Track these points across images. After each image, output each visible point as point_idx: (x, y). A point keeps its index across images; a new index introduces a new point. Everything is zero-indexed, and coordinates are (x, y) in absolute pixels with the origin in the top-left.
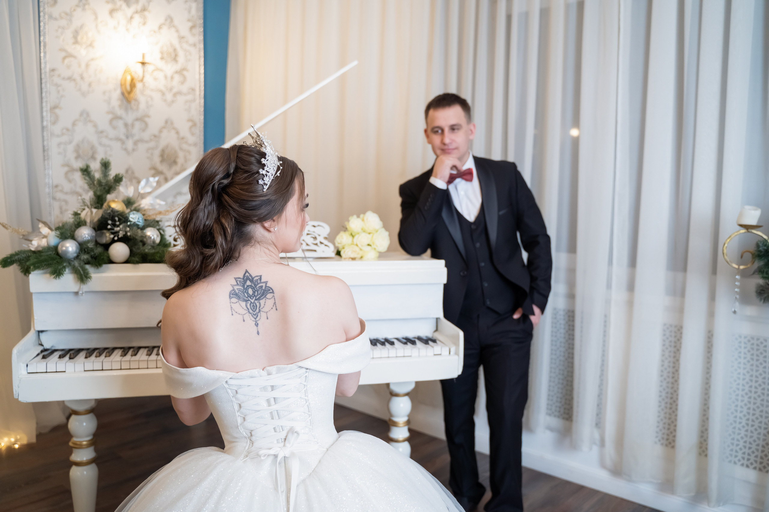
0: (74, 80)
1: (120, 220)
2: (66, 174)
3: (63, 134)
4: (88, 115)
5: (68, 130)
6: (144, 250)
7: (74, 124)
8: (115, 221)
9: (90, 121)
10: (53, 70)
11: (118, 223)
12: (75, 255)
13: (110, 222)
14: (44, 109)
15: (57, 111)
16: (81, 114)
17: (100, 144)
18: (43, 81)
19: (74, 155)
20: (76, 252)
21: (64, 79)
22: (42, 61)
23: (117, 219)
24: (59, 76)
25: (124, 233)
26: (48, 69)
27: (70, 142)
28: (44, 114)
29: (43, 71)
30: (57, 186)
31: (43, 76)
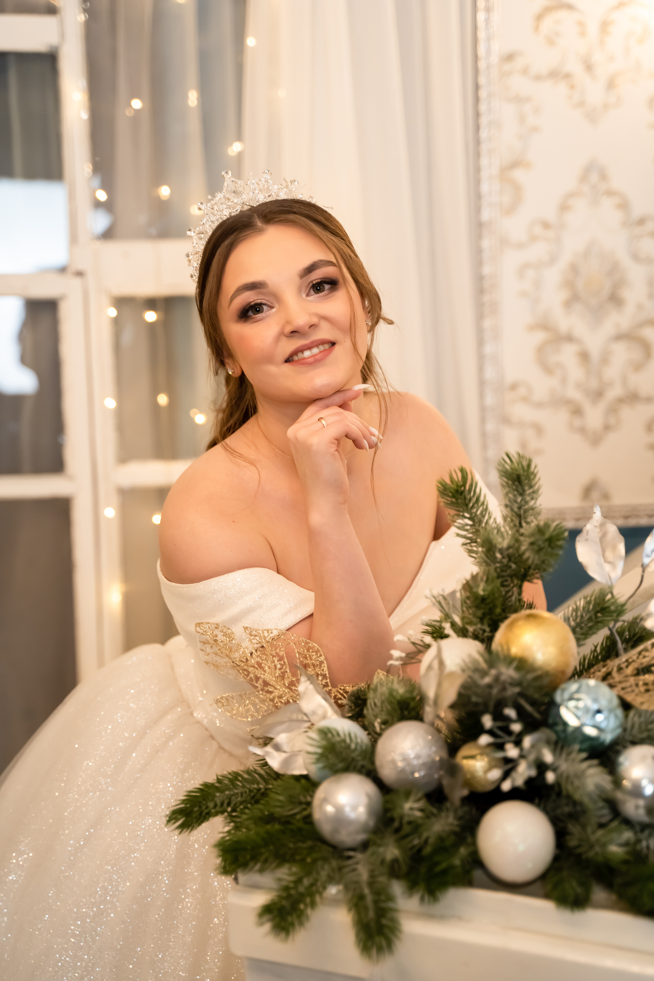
0: (567, 76)
1: (522, 715)
2: (541, 350)
3: (533, 239)
4: (603, 176)
5: (546, 225)
6: (604, 845)
7: (564, 208)
8: (508, 720)
9: (610, 193)
10: (510, 57)
11: (516, 727)
12: (361, 837)
13: (487, 721)
14: (485, 174)
15: (518, 174)
16: (584, 178)
17: (636, 257)
18: (483, 93)
19: (563, 295)
20: (365, 829)
21: (538, 78)
22: (481, 35)
23: (511, 712)
24: (525, 71)
25: (533, 773)
26: (494, 59)
27: (553, 260)
28: (485, 188)
29: (482, 65)
30: (514, 387)
31: (482, 80)
